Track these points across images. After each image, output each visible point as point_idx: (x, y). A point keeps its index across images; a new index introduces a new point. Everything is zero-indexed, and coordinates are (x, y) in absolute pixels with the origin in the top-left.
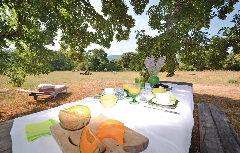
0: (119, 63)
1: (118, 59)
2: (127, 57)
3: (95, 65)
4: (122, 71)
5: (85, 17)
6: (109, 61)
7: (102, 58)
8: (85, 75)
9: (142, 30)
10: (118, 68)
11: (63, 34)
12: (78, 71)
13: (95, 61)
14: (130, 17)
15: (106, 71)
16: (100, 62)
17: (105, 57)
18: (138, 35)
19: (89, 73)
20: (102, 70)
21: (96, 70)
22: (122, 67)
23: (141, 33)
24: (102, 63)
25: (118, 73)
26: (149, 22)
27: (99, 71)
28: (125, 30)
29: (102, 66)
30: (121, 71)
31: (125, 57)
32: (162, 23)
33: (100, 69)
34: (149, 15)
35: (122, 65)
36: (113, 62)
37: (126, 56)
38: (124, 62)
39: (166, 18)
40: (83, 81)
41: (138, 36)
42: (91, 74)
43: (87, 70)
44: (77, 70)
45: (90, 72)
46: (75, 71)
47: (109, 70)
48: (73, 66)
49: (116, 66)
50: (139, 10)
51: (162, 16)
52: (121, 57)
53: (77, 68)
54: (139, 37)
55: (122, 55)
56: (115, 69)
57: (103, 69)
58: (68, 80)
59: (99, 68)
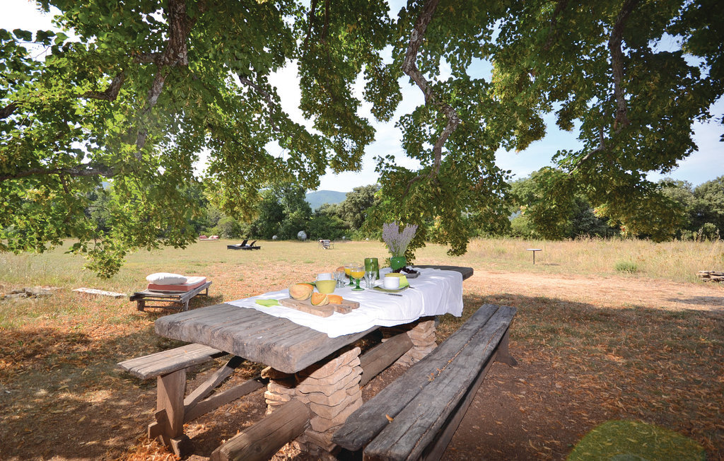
0: (340, 217)
1: (338, 205)
2: (363, 199)
3: (269, 221)
4: (350, 240)
5: (269, 129)
6: (311, 209)
7: (290, 200)
8: (241, 251)
9: (389, 156)
10: (339, 232)
11: (212, 158)
12: (219, 238)
13: (270, 211)
14: (365, 122)
15: (301, 240)
16: (284, 212)
17: (301, 197)
18: (380, 164)
19: (254, 245)
20: (291, 235)
21: (274, 237)
22: (348, 227)
23: (386, 161)
24: (292, 215)
25: (337, 244)
26: (403, 141)
27: (283, 239)
28: (352, 149)
29: (290, 224)
30: (345, 239)
31: (358, 200)
32: (425, 149)
33: (284, 234)
34: (401, 129)
35: (349, 222)
36: (324, 214)
37: (361, 195)
38: (355, 214)
39: (433, 140)
40: (241, 267)
41: (381, 167)
42: (258, 248)
43: (244, 236)
44: (215, 237)
45: (258, 244)
46: (209, 238)
47: (311, 237)
48: (203, 225)
49: (333, 224)
50: (382, 112)
51: (425, 135)
52: (346, 198)
53: (215, 229)
54: (383, 168)
55: (350, 194)
56: (329, 234)
57: (292, 233)
58: (199, 265)
59: (282, 230)
